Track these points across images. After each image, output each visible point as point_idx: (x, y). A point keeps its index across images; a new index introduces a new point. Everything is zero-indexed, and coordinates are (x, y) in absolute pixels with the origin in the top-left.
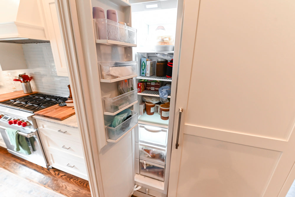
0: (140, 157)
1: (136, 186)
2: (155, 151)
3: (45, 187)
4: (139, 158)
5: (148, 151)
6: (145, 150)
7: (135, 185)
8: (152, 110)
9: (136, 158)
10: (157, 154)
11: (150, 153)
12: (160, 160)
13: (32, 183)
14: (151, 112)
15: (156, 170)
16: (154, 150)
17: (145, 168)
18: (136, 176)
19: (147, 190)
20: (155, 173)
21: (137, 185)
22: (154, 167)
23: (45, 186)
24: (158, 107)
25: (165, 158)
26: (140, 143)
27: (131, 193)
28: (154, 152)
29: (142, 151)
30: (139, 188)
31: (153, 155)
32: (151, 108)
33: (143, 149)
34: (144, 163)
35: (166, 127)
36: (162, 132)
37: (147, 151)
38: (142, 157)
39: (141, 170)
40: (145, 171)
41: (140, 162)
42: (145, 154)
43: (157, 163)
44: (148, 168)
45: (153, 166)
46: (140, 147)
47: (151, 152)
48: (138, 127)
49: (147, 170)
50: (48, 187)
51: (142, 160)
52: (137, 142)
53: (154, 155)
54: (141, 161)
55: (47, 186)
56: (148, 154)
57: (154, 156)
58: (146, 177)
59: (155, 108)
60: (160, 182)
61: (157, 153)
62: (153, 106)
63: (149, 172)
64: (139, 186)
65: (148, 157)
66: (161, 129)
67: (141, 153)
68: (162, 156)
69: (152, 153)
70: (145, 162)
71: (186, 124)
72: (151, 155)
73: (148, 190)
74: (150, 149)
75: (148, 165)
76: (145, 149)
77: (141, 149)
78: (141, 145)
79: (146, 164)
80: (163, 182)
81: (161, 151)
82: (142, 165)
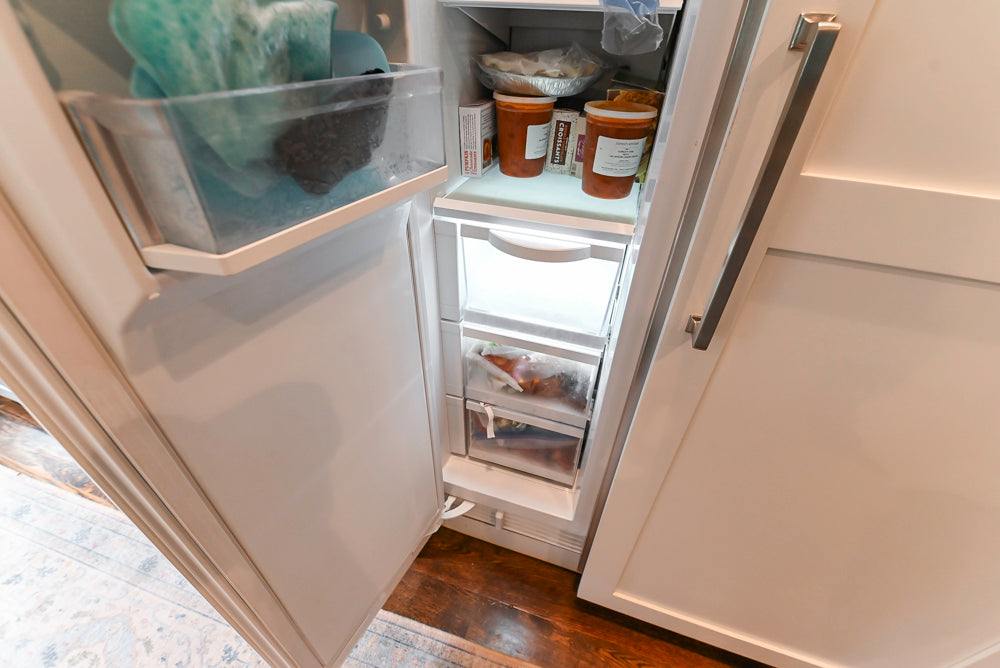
0: (468, 388)
1: (451, 500)
2: (539, 363)
3: (83, 496)
4: (461, 393)
5: (506, 364)
6: (490, 358)
7: (447, 496)
8: (535, 142)
9: (446, 393)
10: (554, 376)
11: (517, 375)
12: (565, 402)
13: (28, 479)
14: (527, 157)
15: (542, 443)
16: (535, 356)
17: (491, 434)
18: (452, 461)
19: (499, 516)
20: (533, 454)
21: (457, 498)
22: (529, 431)
23: (80, 490)
24: (568, 124)
25: (588, 397)
26: (464, 324)
27: (430, 528)
28: (538, 368)
29: (474, 363)
30: (465, 508)
31: (532, 382)
32: (531, 129)
33: (480, 353)
34: (485, 416)
35: (621, 229)
36: (591, 263)
37: (500, 363)
38: (477, 388)
39: (471, 441)
40: (492, 445)
41: (466, 411)
42: (490, 376)
43: (550, 414)
44: (501, 433)
45: (528, 426)
46: (468, 345)
47: (521, 367)
48: (455, 237)
49: (501, 442)
50: (92, 496)
51: (479, 402)
52: (448, 317)
53: (536, 381)
54: (471, 405)
55: (90, 490)
56: (505, 375)
57: (534, 387)
58: (493, 468)
59: (548, 134)
60: (557, 487)
61: (549, 373)
62: (542, 117)
63: (509, 450)
64: (464, 500)
65: (507, 388)
66: (586, 242)
67: (469, 369)
68: (574, 383)
69: (528, 374)
70: (489, 411)
71: (809, 172)
72: (521, 381)
73: (504, 517)
74: (518, 351)
75: (504, 424)
76: (494, 353)
77: (470, 355)
78: (470, 333)
79: (497, 420)
80: (570, 487)
81: (573, 362)
82: (477, 421)
